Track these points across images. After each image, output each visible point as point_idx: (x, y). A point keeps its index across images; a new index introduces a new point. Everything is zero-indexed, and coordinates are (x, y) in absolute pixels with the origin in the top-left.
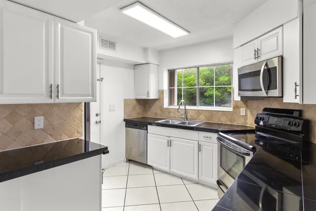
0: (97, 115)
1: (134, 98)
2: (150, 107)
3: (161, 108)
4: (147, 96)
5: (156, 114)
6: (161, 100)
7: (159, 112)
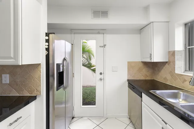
0: (101, 74)
1: (140, 61)
2: (159, 71)
3: (172, 73)
4: (149, 59)
5: (165, 79)
6: (171, 63)
7: (169, 77)
